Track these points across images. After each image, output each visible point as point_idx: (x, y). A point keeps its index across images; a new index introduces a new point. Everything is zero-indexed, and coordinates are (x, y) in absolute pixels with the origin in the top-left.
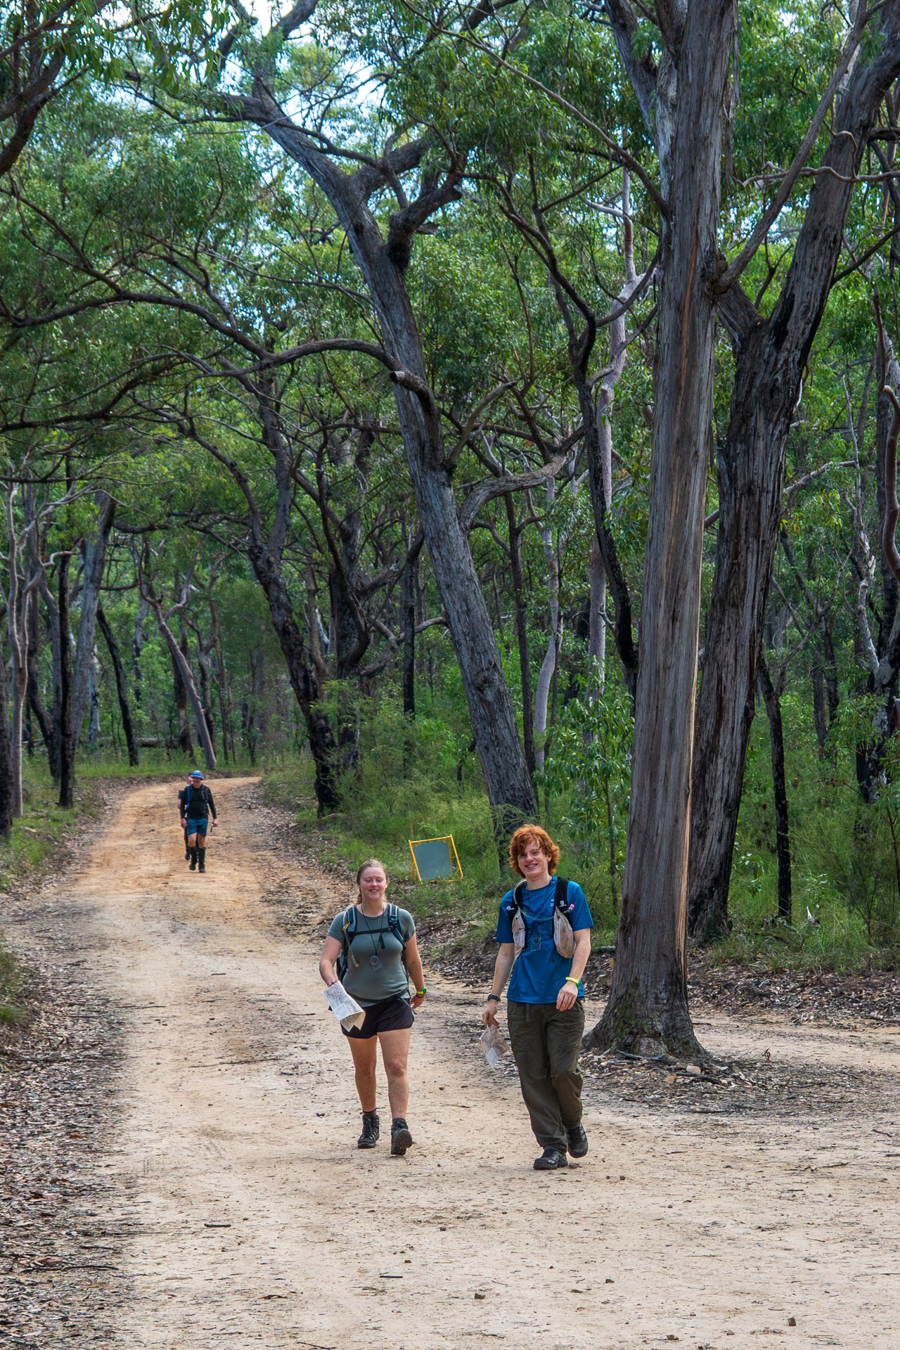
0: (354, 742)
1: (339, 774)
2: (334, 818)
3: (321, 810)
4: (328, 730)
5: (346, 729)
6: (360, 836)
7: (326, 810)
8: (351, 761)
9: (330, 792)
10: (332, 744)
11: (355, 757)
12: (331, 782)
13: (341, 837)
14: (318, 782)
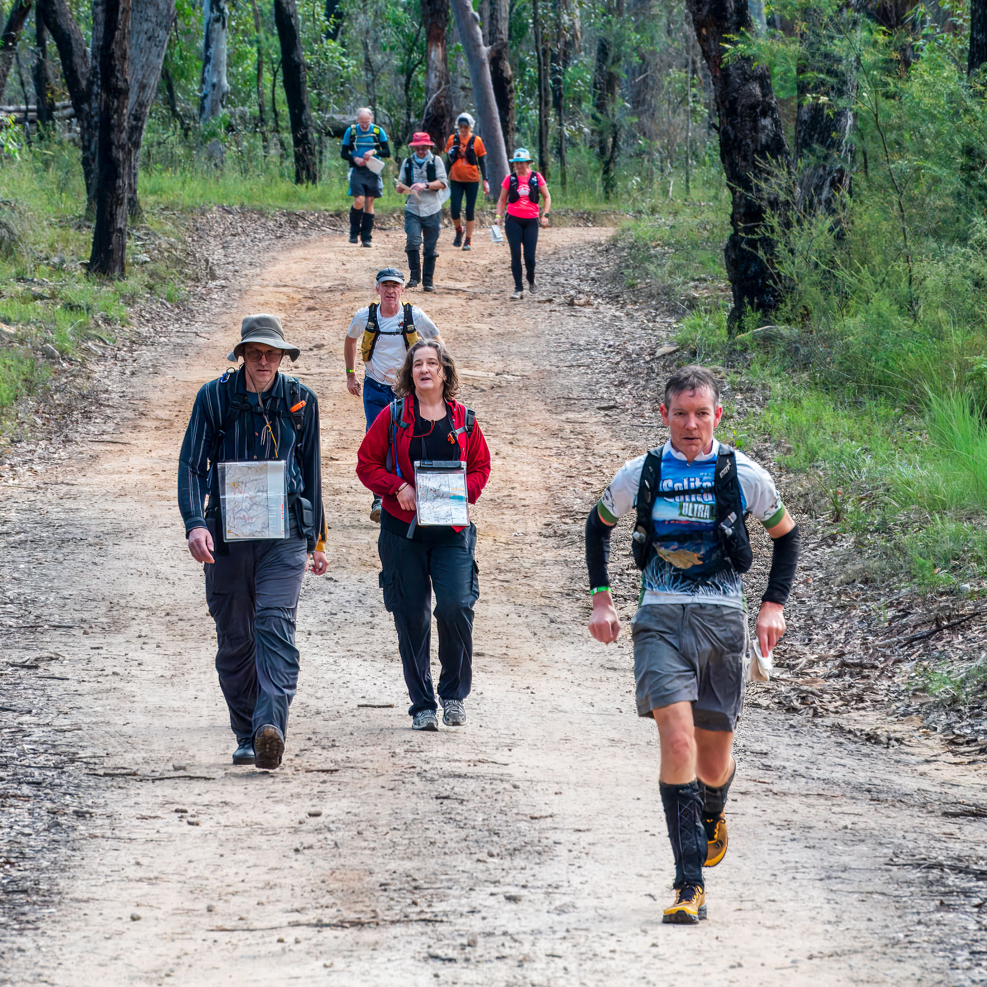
0: (836, 145)
1: (788, 225)
2: (768, 339)
3: (736, 316)
4: (767, 110)
5: (817, 110)
6: (827, 386)
7: (751, 316)
8: (825, 194)
9: (763, 272)
10: (776, 147)
11: (835, 184)
12: (769, 244)
13: (777, 387)
14: (734, 241)
